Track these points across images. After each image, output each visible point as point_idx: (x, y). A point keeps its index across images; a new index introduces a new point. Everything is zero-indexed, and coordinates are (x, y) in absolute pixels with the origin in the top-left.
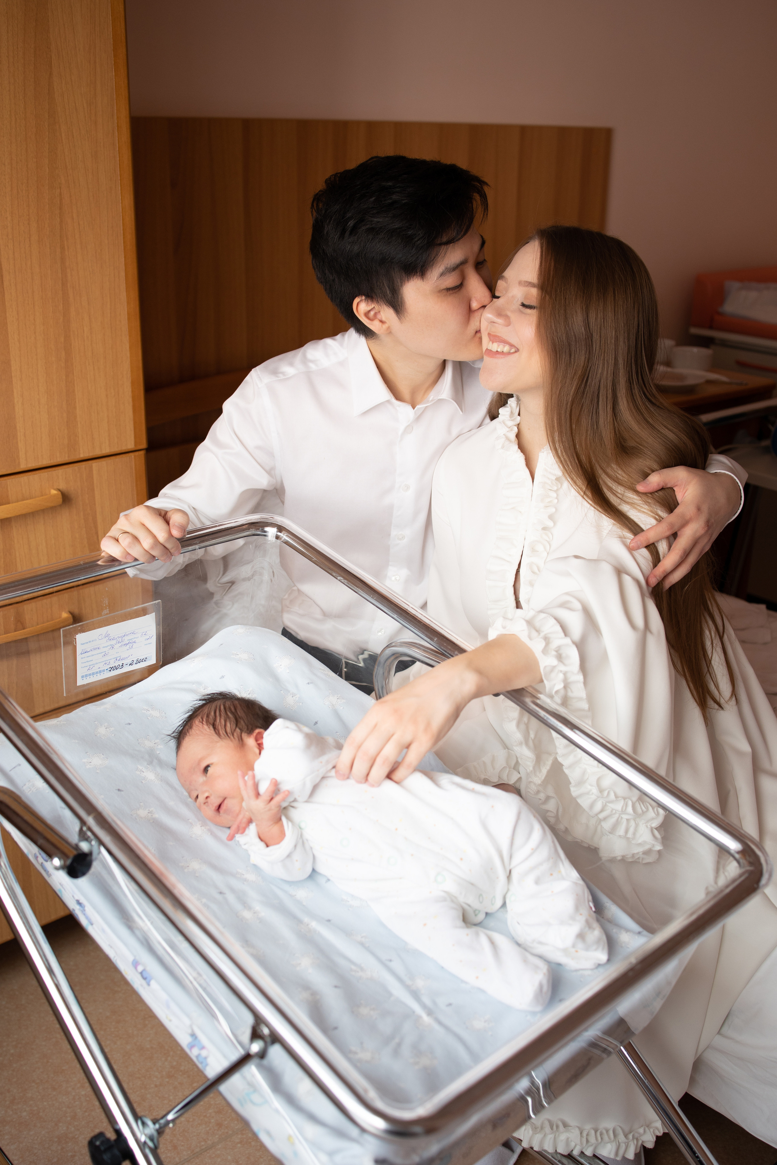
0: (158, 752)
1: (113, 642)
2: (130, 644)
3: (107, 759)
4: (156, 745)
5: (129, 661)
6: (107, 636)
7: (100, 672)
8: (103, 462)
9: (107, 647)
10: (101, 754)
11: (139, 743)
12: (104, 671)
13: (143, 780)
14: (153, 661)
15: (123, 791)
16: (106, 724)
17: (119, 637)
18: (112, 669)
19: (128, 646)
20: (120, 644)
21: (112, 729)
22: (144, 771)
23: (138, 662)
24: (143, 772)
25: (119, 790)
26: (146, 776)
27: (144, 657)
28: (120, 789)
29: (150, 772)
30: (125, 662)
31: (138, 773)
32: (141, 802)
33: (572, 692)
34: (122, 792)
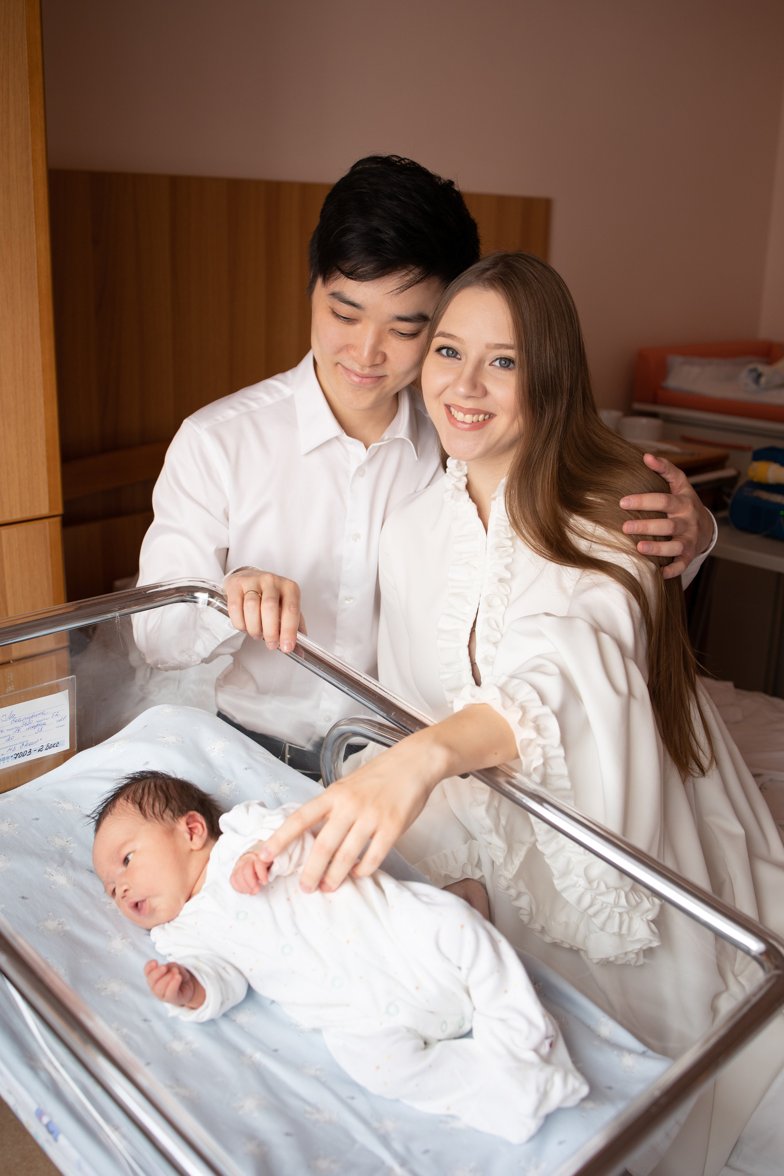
0: (71, 852)
1: (19, 724)
2: (40, 725)
3: (10, 860)
4: (68, 843)
5: (38, 747)
6: (12, 716)
7: (4, 759)
8: (14, 529)
9: (11, 729)
10: (3, 855)
11: (48, 842)
12: (8, 758)
13: (52, 885)
14: (66, 746)
15: (28, 899)
16: (9, 820)
17: (26, 718)
18: (18, 755)
19: (37, 729)
20: (27, 727)
21: (16, 825)
22: (54, 874)
23: (49, 747)
24: (53, 875)
25: (23, 898)
26: (56, 880)
27: (56, 742)
28: (25, 896)
29: (61, 875)
30: (33, 747)
31: (47, 876)
32: (49, 912)
33: (551, 768)
34: (27, 901)
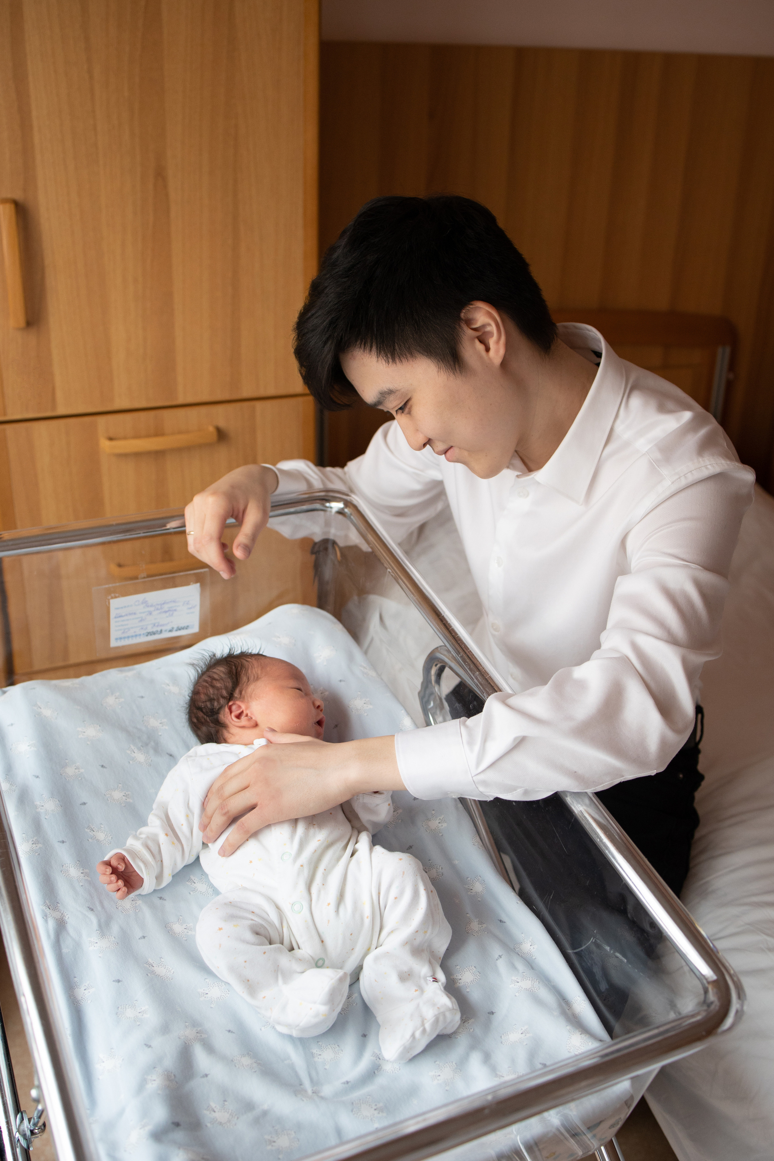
0: (160, 734)
1: (152, 609)
2: (171, 611)
3: (103, 731)
4: (161, 725)
5: (169, 627)
6: (145, 602)
7: (136, 636)
9: (144, 613)
10: (98, 726)
11: (143, 721)
12: (140, 635)
13: (131, 760)
14: (195, 629)
15: (106, 768)
16: (117, 694)
17: (158, 605)
18: (149, 634)
19: (168, 614)
20: (159, 611)
21: (123, 700)
22: (136, 752)
23: (179, 629)
24: (134, 753)
25: (102, 766)
26: (135, 757)
27: (186, 625)
28: (104, 765)
29: (141, 754)
30: (164, 628)
31: (129, 752)
32: (120, 783)
34: (105, 769)
